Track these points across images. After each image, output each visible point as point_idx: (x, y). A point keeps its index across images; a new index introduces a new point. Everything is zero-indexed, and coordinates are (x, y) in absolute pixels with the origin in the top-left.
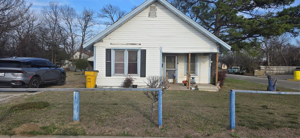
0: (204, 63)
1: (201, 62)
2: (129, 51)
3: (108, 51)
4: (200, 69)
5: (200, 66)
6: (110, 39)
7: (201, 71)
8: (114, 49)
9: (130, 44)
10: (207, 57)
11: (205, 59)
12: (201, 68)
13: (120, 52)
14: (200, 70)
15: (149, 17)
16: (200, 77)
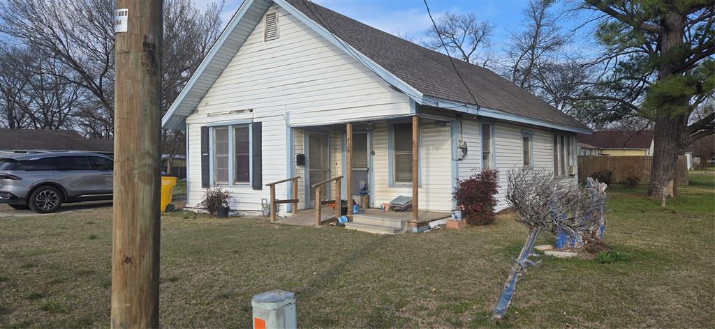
0: (438, 150)
1: (431, 147)
2: (237, 127)
3: (205, 131)
4: (428, 167)
5: (427, 158)
6: (207, 104)
7: (431, 173)
8: (214, 127)
9: (235, 111)
10: (444, 131)
11: (440, 135)
12: (431, 165)
13: (222, 130)
14: (427, 172)
15: (266, 41)
16: (427, 192)
